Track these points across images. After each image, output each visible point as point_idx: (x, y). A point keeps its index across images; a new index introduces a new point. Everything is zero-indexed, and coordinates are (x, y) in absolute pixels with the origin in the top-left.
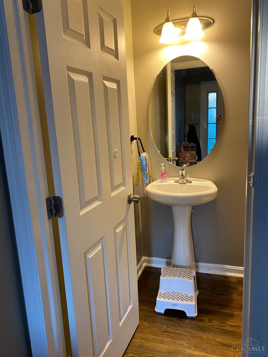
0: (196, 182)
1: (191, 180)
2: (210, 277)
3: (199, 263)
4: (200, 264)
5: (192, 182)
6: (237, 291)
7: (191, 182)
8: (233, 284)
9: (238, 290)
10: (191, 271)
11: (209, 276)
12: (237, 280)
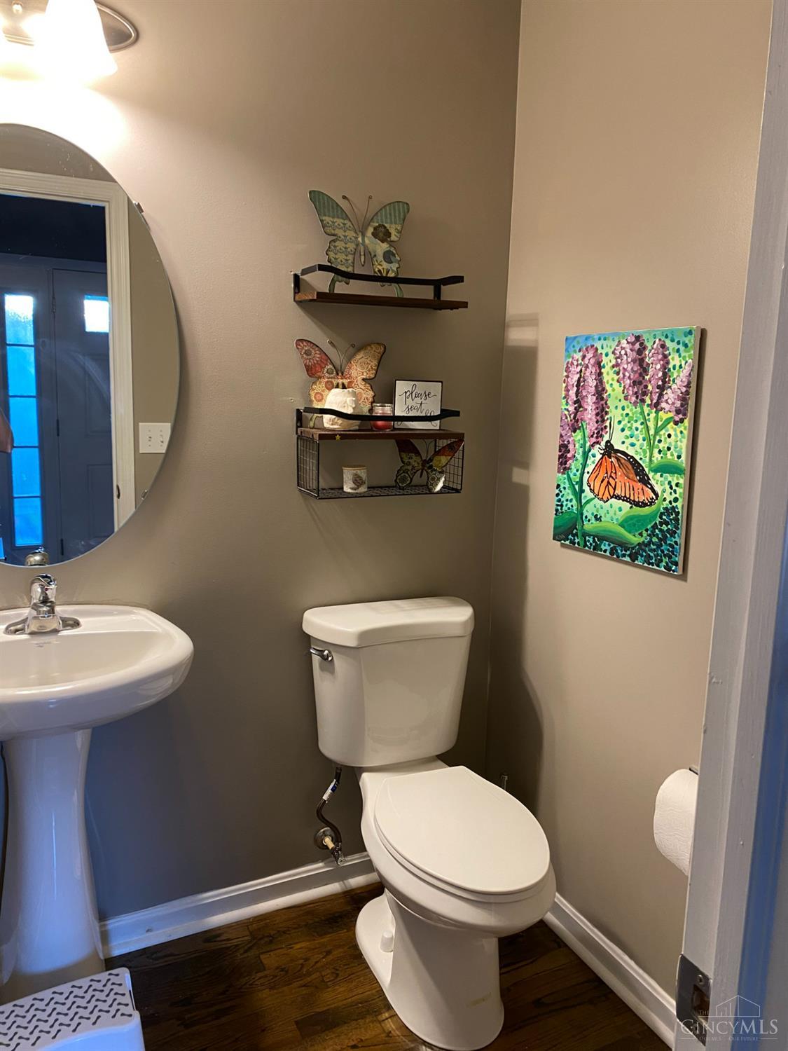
0: (95, 622)
1: (75, 612)
2: (156, 959)
3: (108, 922)
4: (113, 924)
5: (81, 620)
6: (261, 974)
7: (76, 624)
8: (242, 951)
9: (265, 970)
10: (113, 979)
11: (153, 957)
12: (247, 933)
